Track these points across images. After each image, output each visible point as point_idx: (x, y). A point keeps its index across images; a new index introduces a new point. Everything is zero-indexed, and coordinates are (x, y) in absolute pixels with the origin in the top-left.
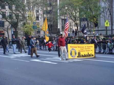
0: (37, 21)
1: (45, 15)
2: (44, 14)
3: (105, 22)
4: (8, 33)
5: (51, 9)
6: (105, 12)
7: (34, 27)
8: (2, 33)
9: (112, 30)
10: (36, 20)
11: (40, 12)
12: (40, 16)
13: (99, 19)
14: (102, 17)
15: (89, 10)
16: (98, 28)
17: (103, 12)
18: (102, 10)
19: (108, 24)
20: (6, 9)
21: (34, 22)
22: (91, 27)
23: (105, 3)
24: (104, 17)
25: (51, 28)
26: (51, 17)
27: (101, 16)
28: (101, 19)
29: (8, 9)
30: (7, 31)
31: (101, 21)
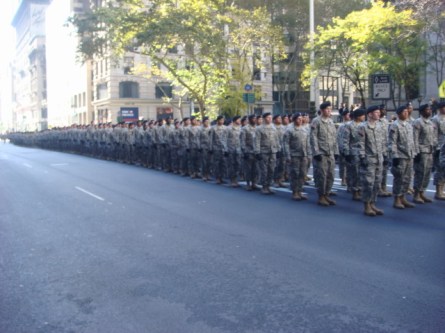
0: (256, 83)
1: (276, 67)
2: (273, 63)
3: (439, 85)
4: (182, 112)
5: (293, 50)
6: (438, 58)
7: (246, 98)
8: (168, 112)
10: (253, 79)
11: (263, 59)
12: (263, 70)
13: (422, 78)
14: (431, 73)
15: (394, 53)
16: (420, 101)
17: (434, 58)
18: (431, 53)
20: (180, 53)
21: (247, 85)
22: (399, 101)
23: (439, 35)
24: (435, 73)
25: (292, 100)
26: (292, 72)
27: (428, 69)
28: (428, 76)
29: (183, 53)
30: (181, 109)
31: (428, 83)
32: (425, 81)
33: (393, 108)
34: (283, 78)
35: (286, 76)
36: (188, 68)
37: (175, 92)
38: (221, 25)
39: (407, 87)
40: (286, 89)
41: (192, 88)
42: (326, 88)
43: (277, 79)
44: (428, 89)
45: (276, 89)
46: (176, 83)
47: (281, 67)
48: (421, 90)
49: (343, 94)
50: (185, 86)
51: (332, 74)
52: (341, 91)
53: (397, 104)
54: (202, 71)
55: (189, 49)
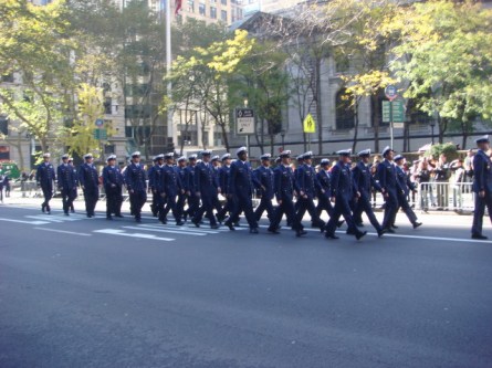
0: (106, 117)
2: (125, 95)
3: (302, 120)
4: (20, 152)
5: (147, 82)
6: (300, 92)
7: (98, 134)
8: (3, 151)
9: (320, 142)
11: (114, 89)
12: (114, 103)
13: (284, 112)
14: (293, 106)
15: (256, 85)
16: (283, 136)
17: (296, 91)
18: (293, 86)
19: (313, 126)
20: (17, 81)
21: (98, 120)
23: (300, 68)
24: (297, 106)
25: (147, 136)
26: (147, 104)
27: (290, 102)
28: (290, 110)
29: (21, 82)
30: (19, 147)
31: (290, 116)
32: (287, 115)
33: (256, 143)
34: (137, 112)
35: (140, 109)
36: (27, 99)
37: (12, 128)
38: (66, 50)
39: (270, 122)
40: (141, 124)
41: (33, 123)
42: (184, 123)
43: (130, 112)
44: (290, 123)
45: (129, 124)
46: (12, 117)
47: (135, 99)
48: (284, 124)
49: (203, 128)
50: (24, 120)
51: (190, 107)
52: (200, 125)
53: (260, 139)
54: (44, 103)
55: (28, 78)
